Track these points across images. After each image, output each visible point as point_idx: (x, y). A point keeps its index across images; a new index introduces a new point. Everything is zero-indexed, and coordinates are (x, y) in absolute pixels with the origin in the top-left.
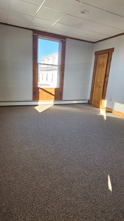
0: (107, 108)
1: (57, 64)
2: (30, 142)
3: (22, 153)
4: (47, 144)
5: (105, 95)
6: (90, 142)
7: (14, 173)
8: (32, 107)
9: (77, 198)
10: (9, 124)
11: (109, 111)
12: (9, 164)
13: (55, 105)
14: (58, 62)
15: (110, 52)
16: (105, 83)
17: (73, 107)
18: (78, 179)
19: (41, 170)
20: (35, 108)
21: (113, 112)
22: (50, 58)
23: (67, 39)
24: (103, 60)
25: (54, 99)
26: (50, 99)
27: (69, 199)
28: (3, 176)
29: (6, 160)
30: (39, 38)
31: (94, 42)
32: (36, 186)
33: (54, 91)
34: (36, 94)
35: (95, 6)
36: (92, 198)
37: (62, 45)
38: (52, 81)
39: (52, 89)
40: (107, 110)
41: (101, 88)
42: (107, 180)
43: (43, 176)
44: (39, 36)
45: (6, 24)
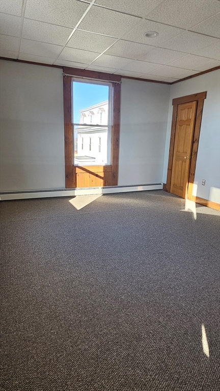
0: (197, 198)
1: (107, 124)
2: (62, 265)
3: (48, 286)
4: (91, 268)
5: (194, 175)
6: (168, 263)
7: (34, 324)
8: (65, 200)
9: (146, 371)
10: (25, 233)
11: (201, 203)
12: (26, 308)
13: (104, 195)
14: (109, 121)
15: (198, 100)
16: (193, 154)
17: (137, 198)
18: (148, 333)
19: (81, 317)
20: (69, 202)
21: (209, 205)
22: (95, 111)
23: (123, 79)
24: (188, 114)
25: (102, 184)
26: (97, 185)
27: (132, 372)
28: (15, 329)
29: (19, 299)
30: (74, 81)
31: (171, 82)
32: (72, 347)
33: (102, 170)
34: (70, 177)
35: (169, 24)
36: (173, 371)
37: (115, 91)
38: (100, 151)
39: (98, 166)
40: (198, 201)
41: (186, 162)
42: (201, 336)
43: (85, 329)
44: (73, 77)
45: (17, 60)
